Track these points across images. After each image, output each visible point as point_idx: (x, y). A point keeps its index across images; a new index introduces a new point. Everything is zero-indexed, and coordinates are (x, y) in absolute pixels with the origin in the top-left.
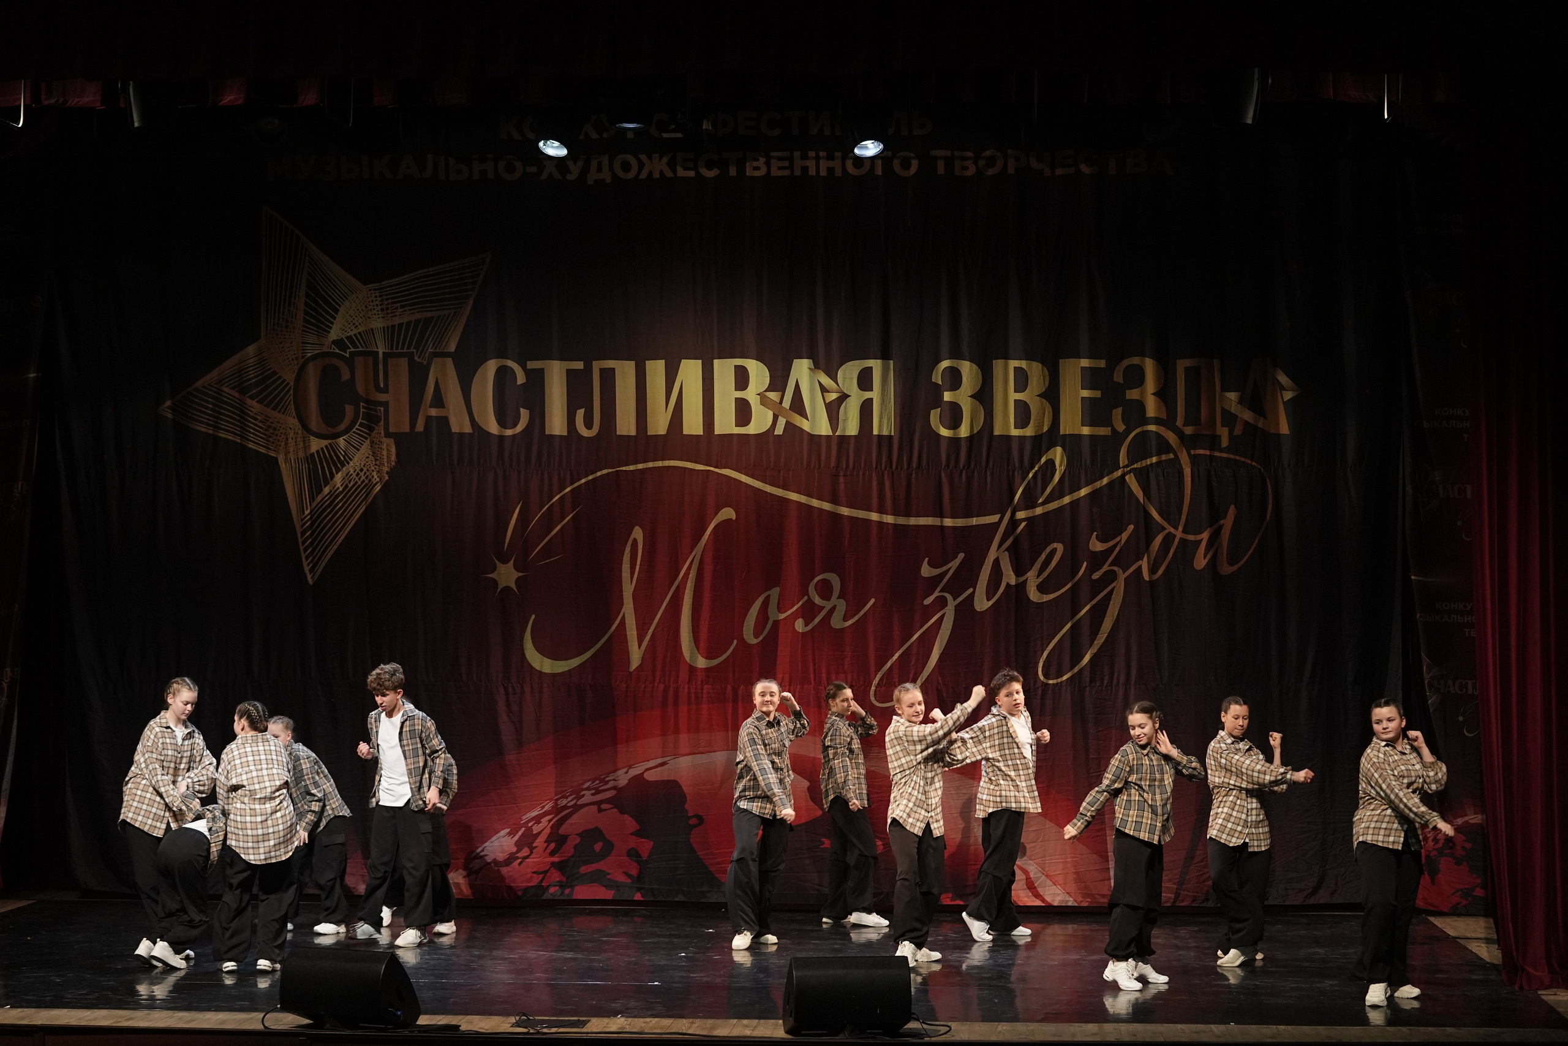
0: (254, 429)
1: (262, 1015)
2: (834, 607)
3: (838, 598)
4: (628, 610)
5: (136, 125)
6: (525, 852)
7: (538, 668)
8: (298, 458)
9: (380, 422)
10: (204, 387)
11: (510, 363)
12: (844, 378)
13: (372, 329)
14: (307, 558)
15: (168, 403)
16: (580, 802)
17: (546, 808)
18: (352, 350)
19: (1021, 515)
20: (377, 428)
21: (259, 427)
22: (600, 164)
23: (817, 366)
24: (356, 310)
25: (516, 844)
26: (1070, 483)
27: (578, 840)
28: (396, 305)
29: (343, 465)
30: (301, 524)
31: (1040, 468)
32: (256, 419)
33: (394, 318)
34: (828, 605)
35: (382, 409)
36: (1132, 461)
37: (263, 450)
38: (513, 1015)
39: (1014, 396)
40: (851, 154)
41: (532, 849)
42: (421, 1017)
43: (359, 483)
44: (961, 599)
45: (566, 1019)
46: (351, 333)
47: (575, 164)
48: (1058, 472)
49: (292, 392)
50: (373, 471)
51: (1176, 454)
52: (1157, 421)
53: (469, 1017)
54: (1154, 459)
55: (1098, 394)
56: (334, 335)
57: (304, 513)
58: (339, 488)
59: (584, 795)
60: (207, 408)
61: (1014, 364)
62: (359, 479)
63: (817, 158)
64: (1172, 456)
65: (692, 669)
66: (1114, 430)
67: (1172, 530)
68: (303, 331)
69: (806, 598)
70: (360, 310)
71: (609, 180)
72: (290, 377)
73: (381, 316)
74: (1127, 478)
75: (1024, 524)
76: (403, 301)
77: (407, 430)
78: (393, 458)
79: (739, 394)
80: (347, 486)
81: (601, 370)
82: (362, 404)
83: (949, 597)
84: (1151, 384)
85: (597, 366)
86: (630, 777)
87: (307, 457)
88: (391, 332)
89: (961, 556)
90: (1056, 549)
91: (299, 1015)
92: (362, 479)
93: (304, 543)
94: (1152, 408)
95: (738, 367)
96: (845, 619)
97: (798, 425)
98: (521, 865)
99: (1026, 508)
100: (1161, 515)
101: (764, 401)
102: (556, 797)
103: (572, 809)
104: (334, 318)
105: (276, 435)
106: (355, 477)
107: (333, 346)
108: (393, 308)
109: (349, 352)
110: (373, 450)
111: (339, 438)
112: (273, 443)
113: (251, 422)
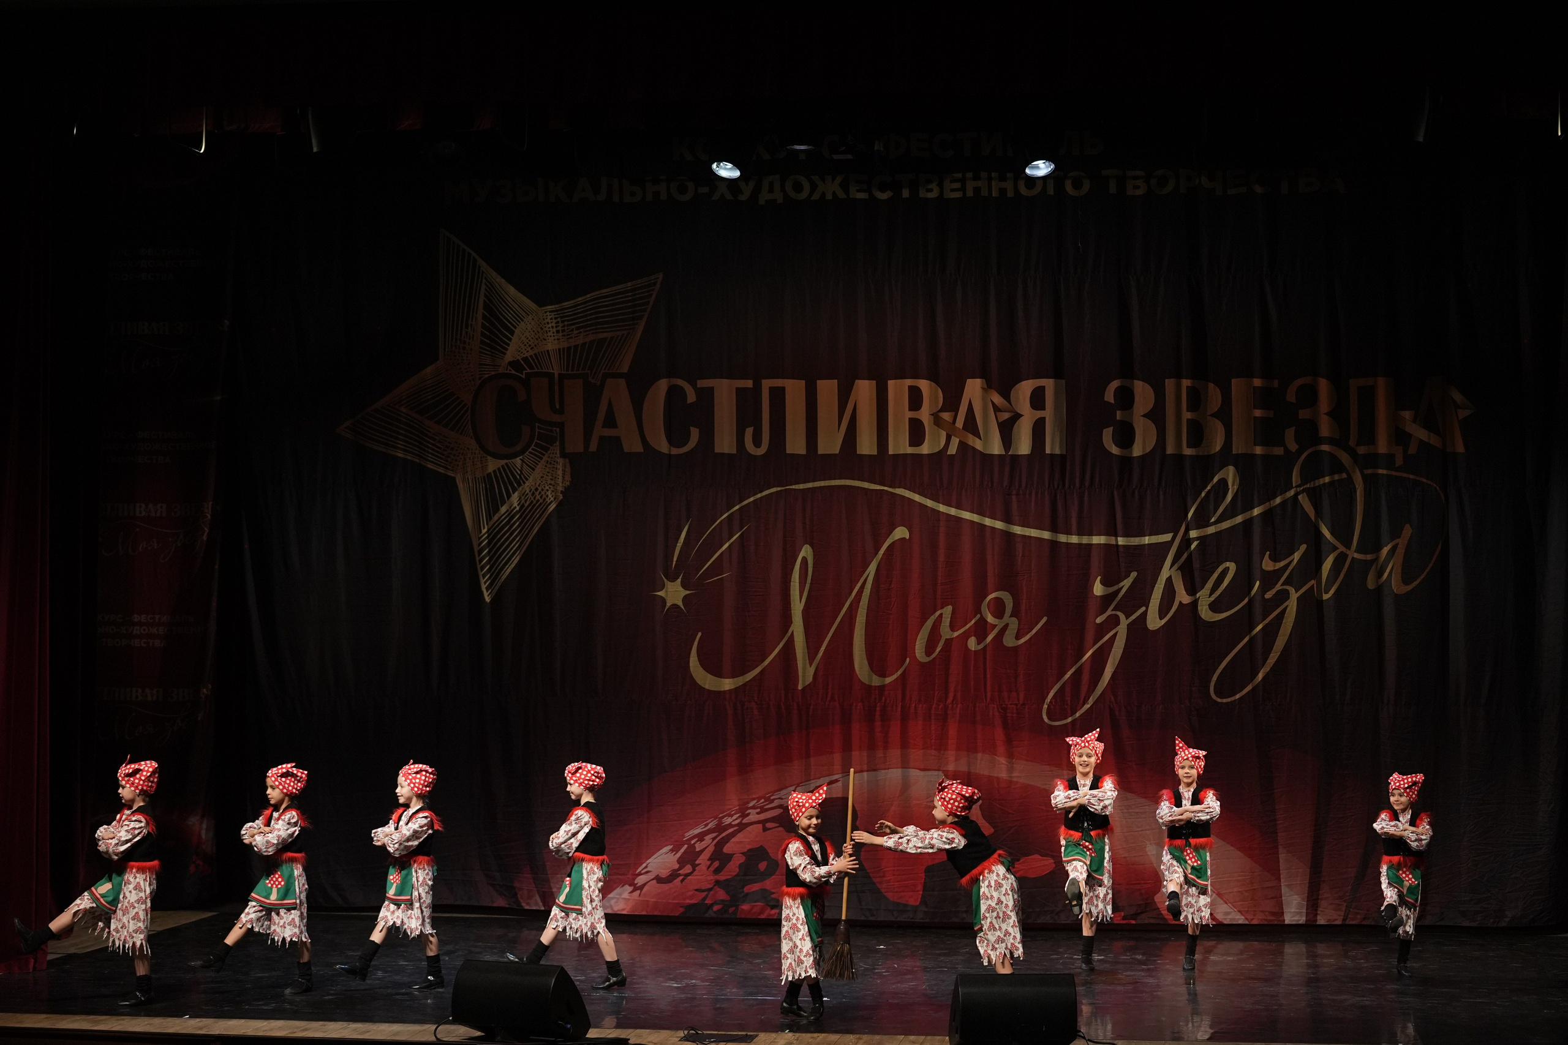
0: (433, 450)
1: (435, 1027)
2: (1007, 625)
3: (1011, 616)
4: (797, 627)
5: (315, 150)
6: (688, 869)
7: (703, 686)
8: (475, 478)
9: (555, 443)
10: (383, 407)
11: (681, 383)
12: (1017, 398)
13: (548, 351)
14: (484, 576)
15: (347, 424)
16: (745, 821)
17: (709, 826)
18: (529, 371)
19: (1193, 534)
20: (552, 448)
21: (438, 447)
22: (771, 184)
23: (989, 386)
24: (531, 331)
25: (679, 861)
26: (1243, 502)
27: (742, 859)
28: (572, 327)
29: (519, 485)
30: (478, 542)
31: (1212, 487)
32: (434, 440)
33: (570, 340)
34: (1001, 624)
35: (558, 429)
36: (1304, 480)
37: (442, 470)
38: (681, 1029)
39: (1187, 415)
40: (1023, 175)
41: (694, 866)
42: (590, 1030)
43: (535, 502)
44: (1133, 617)
45: (734, 1033)
46: (527, 355)
47: (747, 185)
48: (1230, 490)
49: (469, 412)
50: (548, 490)
51: (1349, 474)
52: (1331, 441)
53: (638, 1031)
54: (1327, 479)
55: (1270, 414)
56: (510, 356)
57: (481, 532)
58: (515, 507)
59: (748, 815)
60: (387, 429)
61: (1186, 383)
62: (535, 499)
63: (990, 179)
64: (1344, 476)
65: (869, 688)
66: (1286, 449)
67: (1344, 550)
68: (480, 352)
69: (978, 616)
70: (536, 332)
71: (780, 200)
72: (467, 398)
73: (556, 337)
74: (1300, 497)
75: (1196, 543)
76: (578, 323)
77: (581, 450)
78: (568, 478)
79: (913, 415)
80: (523, 506)
81: (771, 389)
82: (537, 424)
83: (1122, 616)
84: (1324, 404)
85: (767, 384)
87: (484, 477)
88: (566, 353)
89: (1134, 574)
90: (1228, 568)
91: (471, 1027)
92: (537, 499)
93: (481, 561)
94: (1325, 427)
95: (911, 388)
96: (1018, 637)
97: (970, 443)
98: (683, 883)
99: (1198, 527)
100: (1332, 534)
101: (937, 421)
102: (721, 816)
103: (737, 828)
104: (510, 340)
105: (455, 455)
106: (531, 496)
107: (509, 368)
108: (568, 330)
109: (526, 373)
110: (547, 470)
111: (516, 457)
112: (451, 463)
113: (429, 442)
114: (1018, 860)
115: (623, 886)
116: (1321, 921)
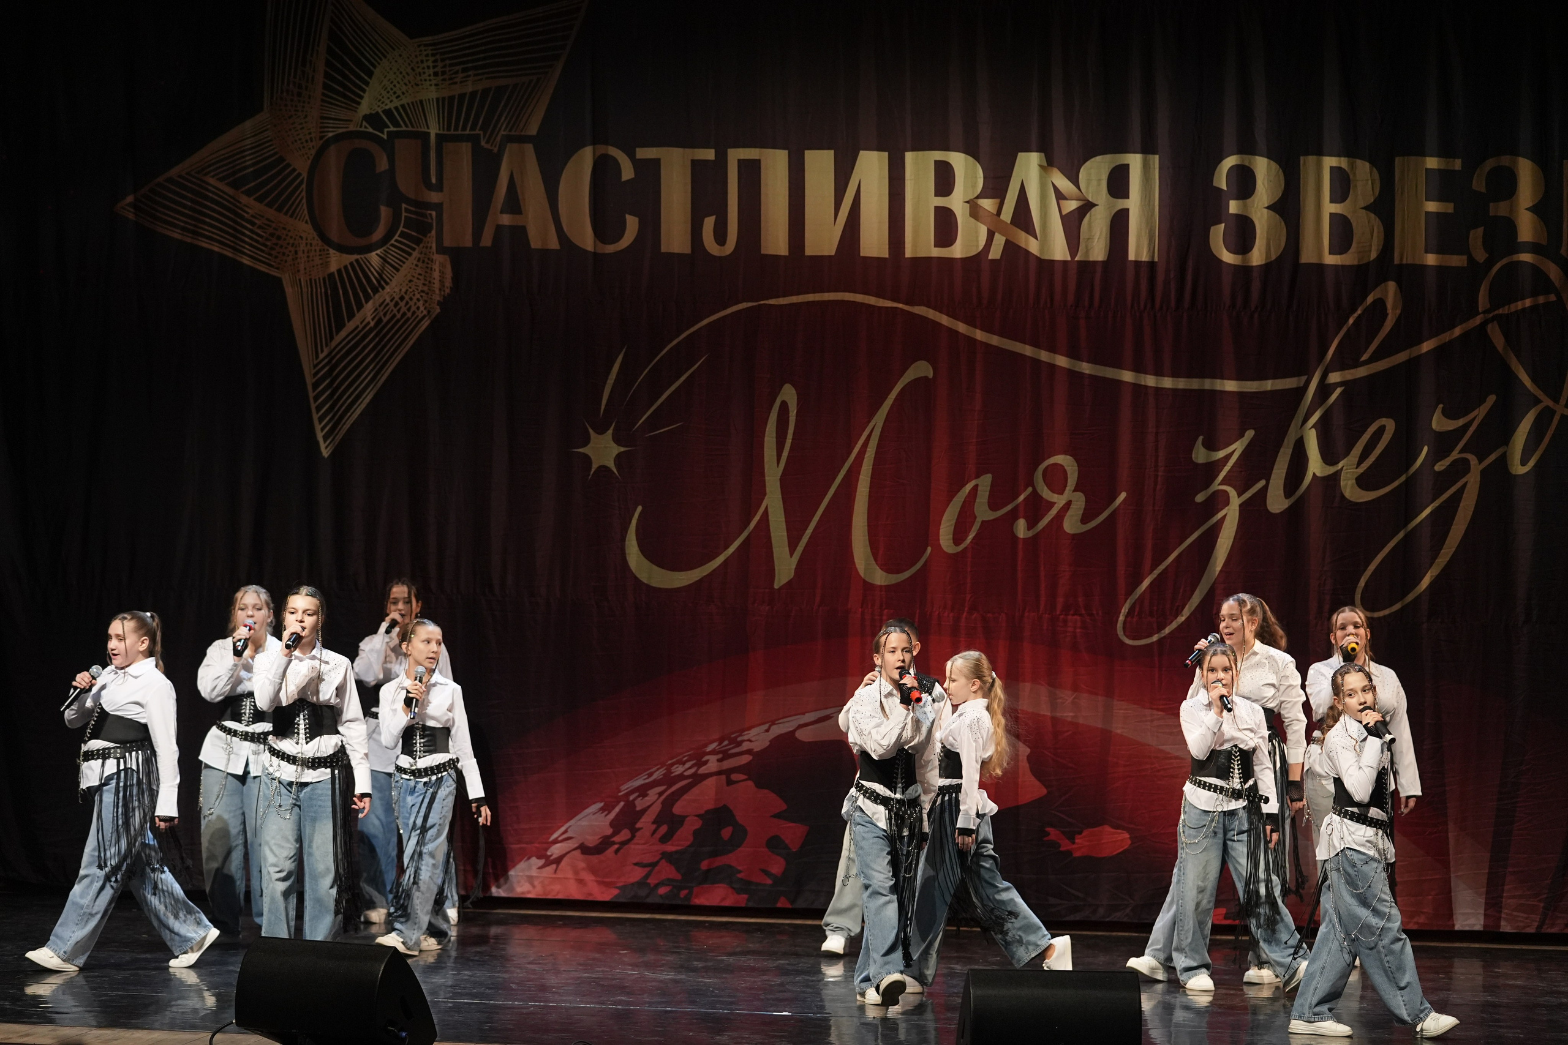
0: (251, 238)
2: (1068, 504)
3: (1075, 491)
4: (773, 502)
6: (625, 834)
7: (645, 581)
8: (311, 280)
9: (430, 232)
10: (180, 176)
11: (614, 151)
12: (1089, 181)
13: (421, 101)
14: (321, 420)
15: (130, 199)
16: (703, 770)
17: (654, 777)
18: (392, 129)
19: (1334, 377)
20: (424, 239)
21: (257, 234)
23: (1050, 163)
24: (398, 73)
25: (612, 824)
26: (1408, 333)
27: (697, 824)
28: (457, 68)
29: (375, 291)
30: (313, 371)
31: (1364, 311)
32: (253, 224)
33: (453, 87)
34: (1060, 500)
35: (434, 213)
36: (1496, 304)
37: (261, 267)
39: (1330, 208)
41: (634, 831)
43: (399, 316)
44: (1248, 495)
46: (391, 106)
48: (1389, 317)
49: (304, 186)
50: (418, 300)
51: (1559, 296)
52: (1535, 248)
54: (1528, 303)
55: (1449, 208)
56: (365, 107)
57: (317, 357)
58: (369, 323)
59: (707, 762)
60: (184, 206)
61: (1330, 162)
62: (398, 311)
64: (1553, 298)
65: (868, 587)
66: (1471, 259)
67: (1550, 403)
68: (322, 100)
69: (1030, 489)
70: (404, 73)
72: (301, 165)
73: (433, 82)
74: (1489, 327)
75: (1339, 390)
76: (466, 62)
77: (469, 244)
78: (448, 283)
79: (941, 202)
80: (380, 320)
81: (741, 162)
82: (404, 206)
83: (1232, 493)
84: (1526, 192)
85: (736, 155)
86: (772, 737)
87: (324, 279)
88: (447, 105)
89: (1249, 434)
90: (1384, 426)
92: (401, 312)
93: (316, 398)
94: (1527, 228)
95: (938, 163)
96: (1085, 519)
97: (1023, 245)
98: (619, 854)
99: (1343, 367)
100: (1534, 380)
101: (975, 211)
102: (670, 762)
103: (690, 780)
104: (367, 84)
105: (281, 247)
106: (393, 308)
107: (364, 123)
108: (451, 72)
109: (388, 132)
110: (419, 270)
111: (371, 251)
112: (276, 257)
113: (246, 228)
114: (1080, 833)
115: (529, 858)
116: (1506, 927)
